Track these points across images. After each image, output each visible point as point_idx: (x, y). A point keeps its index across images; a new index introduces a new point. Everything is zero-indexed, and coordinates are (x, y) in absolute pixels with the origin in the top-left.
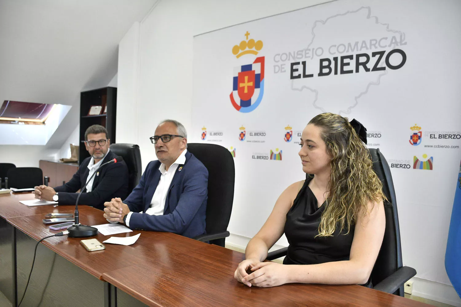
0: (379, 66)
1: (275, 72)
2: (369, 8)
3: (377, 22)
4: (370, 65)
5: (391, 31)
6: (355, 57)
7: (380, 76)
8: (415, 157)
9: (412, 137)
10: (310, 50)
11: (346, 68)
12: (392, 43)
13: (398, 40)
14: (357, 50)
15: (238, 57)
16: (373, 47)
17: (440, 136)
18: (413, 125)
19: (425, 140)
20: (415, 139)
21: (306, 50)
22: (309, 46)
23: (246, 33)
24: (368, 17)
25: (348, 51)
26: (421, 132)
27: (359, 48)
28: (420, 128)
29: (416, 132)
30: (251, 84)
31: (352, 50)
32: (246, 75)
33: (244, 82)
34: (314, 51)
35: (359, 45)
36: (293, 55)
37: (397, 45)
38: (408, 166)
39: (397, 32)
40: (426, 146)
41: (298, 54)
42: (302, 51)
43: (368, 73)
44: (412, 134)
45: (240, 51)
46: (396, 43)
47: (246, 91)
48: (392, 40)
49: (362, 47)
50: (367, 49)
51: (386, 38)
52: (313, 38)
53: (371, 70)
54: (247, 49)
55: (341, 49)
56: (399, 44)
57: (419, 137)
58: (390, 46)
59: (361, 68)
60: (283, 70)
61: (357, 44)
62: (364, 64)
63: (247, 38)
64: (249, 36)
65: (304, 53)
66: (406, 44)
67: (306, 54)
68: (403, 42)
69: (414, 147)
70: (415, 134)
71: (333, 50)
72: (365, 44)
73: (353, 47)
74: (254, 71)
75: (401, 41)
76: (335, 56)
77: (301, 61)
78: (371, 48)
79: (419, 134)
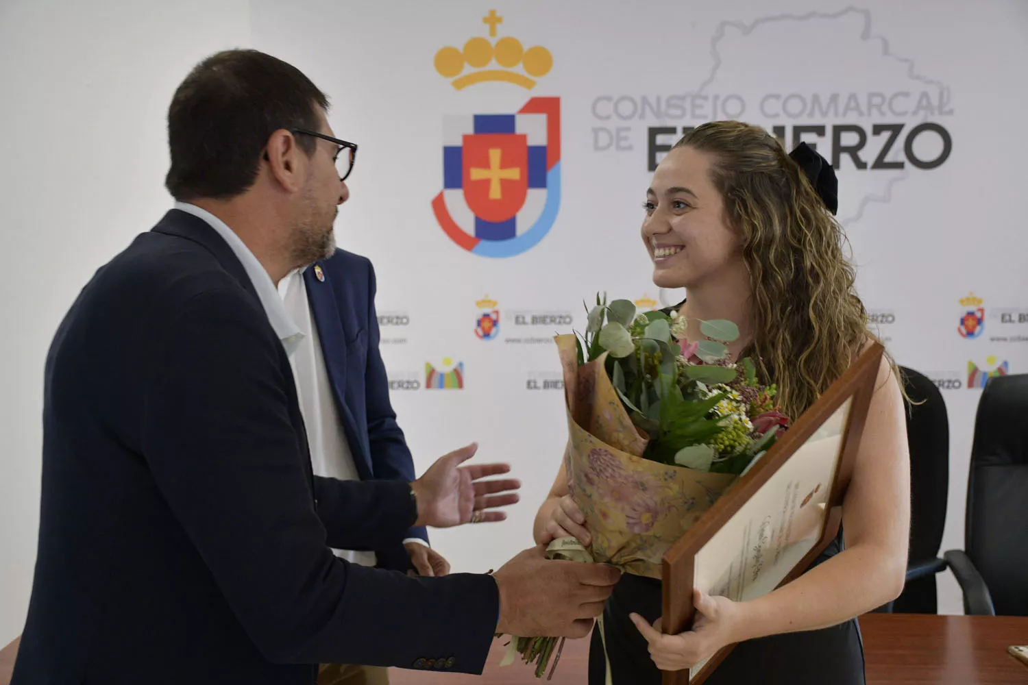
1: (597, 148)
2: (867, 15)
3: (886, 52)
4: (869, 154)
5: (918, 78)
6: (829, 132)
8: (970, 364)
9: (963, 321)
10: (705, 98)
12: (919, 107)
13: (935, 101)
14: (836, 114)
15: (459, 85)
16: (875, 112)
18: (965, 295)
19: (991, 326)
20: (971, 323)
23: (487, 15)
24: (866, 35)
25: (811, 115)
26: (982, 310)
27: (841, 109)
28: (980, 301)
29: (972, 308)
30: (514, 174)
31: (824, 114)
32: (495, 146)
33: (486, 164)
34: (719, 103)
35: (842, 102)
37: (932, 113)
38: (957, 385)
39: (931, 82)
40: (992, 339)
41: (669, 105)
42: (683, 98)
45: (468, 70)
46: (929, 108)
47: (495, 193)
48: (920, 101)
49: (847, 109)
50: (861, 114)
51: (906, 95)
52: (716, 68)
54: (493, 65)
55: (795, 106)
56: (936, 112)
57: (979, 321)
58: (915, 113)
60: (623, 144)
63: (493, 32)
64: (499, 27)
65: (688, 104)
66: (951, 112)
67: (694, 106)
68: (946, 109)
69: (969, 341)
70: (971, 314)
71: (773, 106)
74: (524, 137)
76: (779, 123)
77: (680, 125)
78: (869, 114)
79: (978, 315)
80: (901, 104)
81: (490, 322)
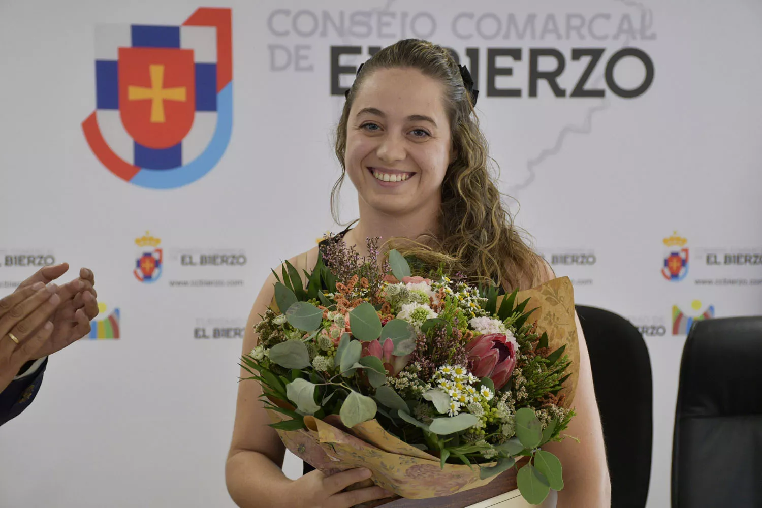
0: (588, 86)
1: (274, 67)
4: (568, 81)
6: (526, 56)
7: (592, 111)
8: (675, 308)
9: (667, 263)
10: (393, 15)
11: (501, 82)
12: (620, 30)
13: (637, 24)
14: (533, 37)
16: (573, 34)
17: (728, 259)
18: (669, 234)
19: (696, 267)
20: (675, 265)
21: (382, 14)
25: (507, 36)
26: (686, 251)
28: (684, 241)
29: (677, 248)
30: (179, 94)
31: (521, 36)
32: (157, 62)
33: (146, 83)
34: (408, 20)
35: (539, 24)
36: (337, 21)
37: (634, 38)
38: (661, 331)
40: (697, 282)
41: (354, 23)
42: (368, 14)
43: (561, 100)
46: (631, 32)
47: (158, 115)
48: (622, 24)
49: (545, 31)
50: (559, 37)
51: (607, 17)
53: (569, 93)
56: (638, 36)
57: (684, 263)
58: (616, 37)
59: (543, 85)
60: (303, 63)
61: (531, 18)
62: (551, 77)
65: (374, 22)
66: (653, 37)
67: (381, 24)
68: (648, 33)
69: (673, 284)
70: (675, 255)
71: (465, 26)
72: (555, 24)
73: (521, 28)
74: (190, 53)
75: (643, 28)
76: (472, 44)
77: (365, 44)
78: (568, 37)
79: (683, 255)
80: (601, 27)
81: (151, 262)
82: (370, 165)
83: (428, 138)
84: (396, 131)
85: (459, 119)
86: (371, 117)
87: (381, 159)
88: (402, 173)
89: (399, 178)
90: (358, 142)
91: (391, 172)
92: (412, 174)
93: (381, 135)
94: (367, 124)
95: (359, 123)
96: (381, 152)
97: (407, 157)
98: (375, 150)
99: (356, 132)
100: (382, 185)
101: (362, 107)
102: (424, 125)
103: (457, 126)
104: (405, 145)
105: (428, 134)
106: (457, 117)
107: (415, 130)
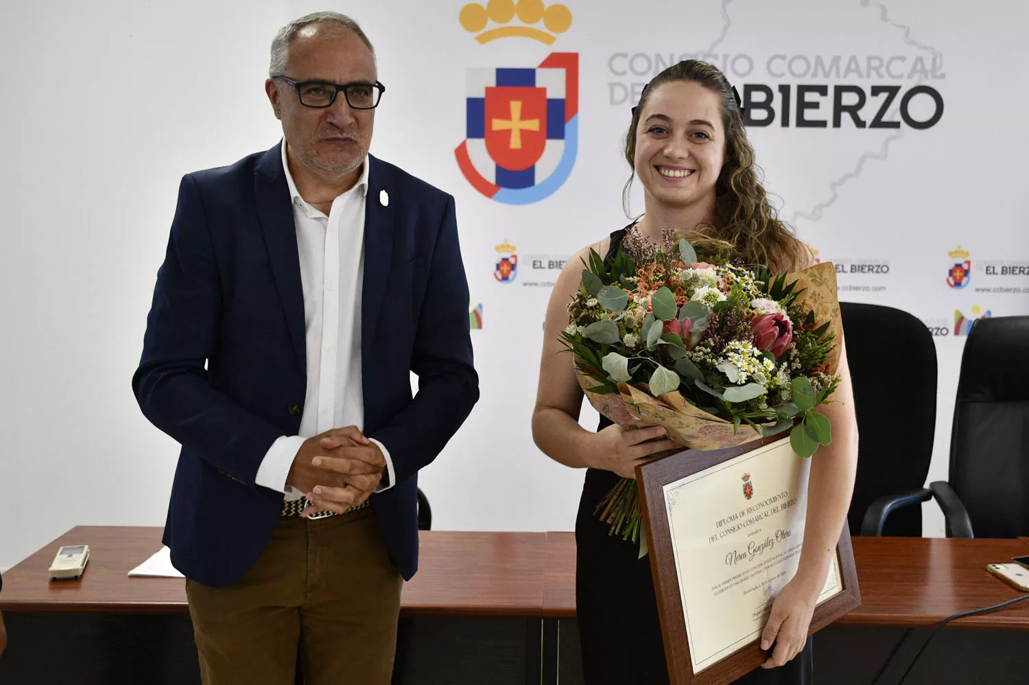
0: (885, 118)
1: (612, 102)
3: (884, 17)
4: (867, 114)
5: (912, 43)
6: (831, 91)
7: (889, 139)
8: (957, 312)
9: (951, 273)
10: (715, 57)
11: (809, 115)
12: (914, 71)
13: (928, 67)
14: (838, 75)
15: (482, 40)
16: (873, 73)
17: (1005, 271)
18: (953, 248)
19: (977, 277)
20: (959, 275)
22: (714, 45)
24: (866, 2)
25: (815, 75)
26: (968, 263)
27: (842, 71)
28: (967, 254)
29: (960, 261)
30: (534, 125)
31: (827, 75)
32: (516, 99)
33: (507, 116)
34: (729, 61)
35: (843, 65)
37: (926, 77)
38: (944, 332)
39: (925, 48)
40: (977, 290)
43: (861, 130)
44: (952, 266)
45: (491, 25)
46: (924, 72)
47: (516, 143)
48: (916, 64)
49: (848, 70)
50: (860, 76)
51: (903, 59)
52: (726, 28)
53: (868, 124)
54: (516, 22)
55: (799, 67)
56: (930, 75)
57: (966, 273)
58: (910, 76)
59: (846, 117)
61: (836, 60)
62: (853, 111)
66: (943, 76)
68: (938, 73)
69: (955, 291)
70: (958, 266)
71: (779, 66)
72: (857, 66)
73: (827, 68)
74: (543, 90)
75: (934, 69)
76: (784, 82)
78: (868, 76)
79: (965, 267)
80: (897, 68)
81: (508, 266)
82: (656, 164)
83: (707, 140)
84: (680, 133)
85: (732, 127)
86: (658, 122)
87: (667, 157)
88: (684, 169)
89: (682, 174)
90: (647, 144)
91: (675, 169)
92: (692, 171)
93: (667, 137)
94: (655, 129)
95: (648, 128)
96: (666, 152)
97: (689, 156)
98: (661, 150)
99: (644, 136)
100: (667, 180)
101: (650, 114)
102: (704, 128)
103: (730, 132)
104: (688, 145)
105: (707, 137)
106: (731, 123)
107: (696, 133)
